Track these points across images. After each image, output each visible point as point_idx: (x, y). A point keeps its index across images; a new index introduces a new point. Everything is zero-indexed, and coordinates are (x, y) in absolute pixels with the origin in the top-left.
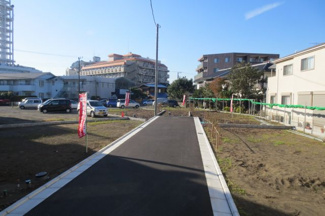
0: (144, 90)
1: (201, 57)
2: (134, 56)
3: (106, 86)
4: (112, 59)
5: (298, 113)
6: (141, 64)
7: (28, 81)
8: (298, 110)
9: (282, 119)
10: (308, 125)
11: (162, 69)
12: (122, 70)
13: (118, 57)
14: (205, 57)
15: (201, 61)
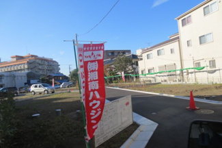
0: (50, 79)
2: (32, 56)
3: (20, 78)
4: (15, 59)
5: (160, 76)
6: (40, 62)
8: (159, 74)
9: (150, 81)
10: (166, 81)
11: (55, 64)
12: (26, 67)
13: (19, 58)
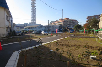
0: (68, 29)
1: (87, 17)
2: (67, 19)
3: (56, 28)
4: (60, 20)
6: (69, 21)
7: (36, 27)
11: (76, 22)
12: (63, 23)
14: (88, 17)
15: (87, 18)
